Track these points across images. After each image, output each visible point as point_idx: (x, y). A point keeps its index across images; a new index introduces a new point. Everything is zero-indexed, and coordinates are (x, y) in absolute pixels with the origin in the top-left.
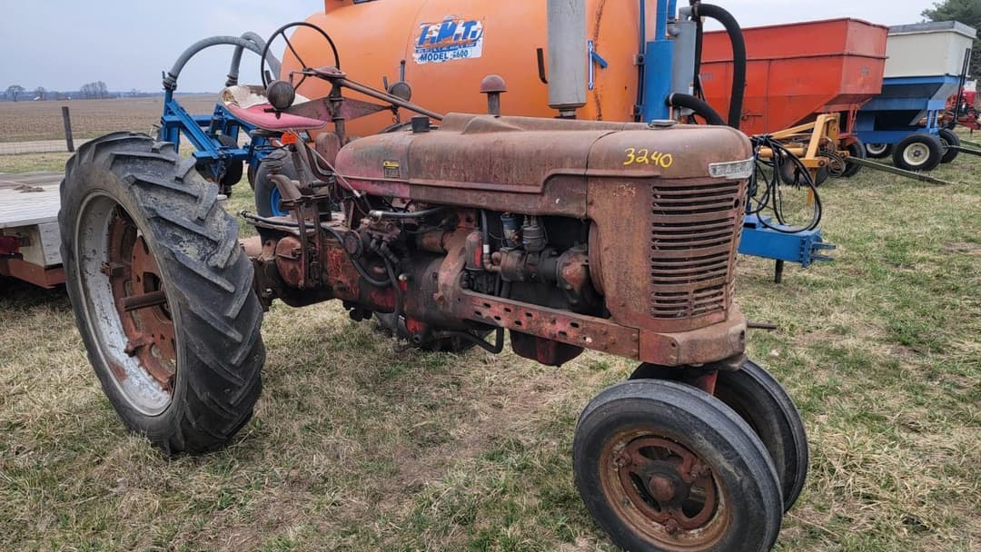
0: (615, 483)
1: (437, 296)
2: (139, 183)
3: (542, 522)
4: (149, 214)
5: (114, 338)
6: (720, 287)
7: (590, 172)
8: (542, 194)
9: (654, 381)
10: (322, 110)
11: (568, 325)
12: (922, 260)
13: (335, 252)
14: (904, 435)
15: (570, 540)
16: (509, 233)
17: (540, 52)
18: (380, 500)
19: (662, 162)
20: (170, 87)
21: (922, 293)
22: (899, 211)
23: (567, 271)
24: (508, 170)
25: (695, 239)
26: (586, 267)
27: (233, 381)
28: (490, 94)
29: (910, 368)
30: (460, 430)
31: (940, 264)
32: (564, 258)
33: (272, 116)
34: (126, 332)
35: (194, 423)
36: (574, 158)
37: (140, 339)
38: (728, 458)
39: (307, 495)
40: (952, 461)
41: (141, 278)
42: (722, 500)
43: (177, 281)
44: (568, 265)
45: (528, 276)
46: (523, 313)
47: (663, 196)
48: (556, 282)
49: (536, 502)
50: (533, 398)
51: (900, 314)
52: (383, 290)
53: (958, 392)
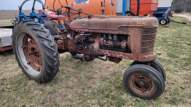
0: (132, 84)
1: (94, 50)
2: (34, 29)
3: (117, 92)
4: (37, 36)
5: (24, 61)
6: (152, 47)
7: (128, 26)
8: (118, 30)
9: (140, 65)
10: (66, 14)
11: (123, 55)
12: (169, 41)
13: (70, 43)
14: (176, 73)
15: (123, 95)
16: (110, 38)
17: (102, 2)
18: (84, 89)
19: (144, 24)
20: (20, 9)
21: (171, 47)
22: (163, 32)
23: (123, 45)
24: (111, 26)
25: (150, 38)
26: (127, 44)
27: (55, 68)
28: (102, 11)
29: (173, 61)
30: (95, 76)
31: (173, 42)
32: (122, 42)
33: (57, 16)
34: (27, 60)
35: (46, 77)
36: (125, 23)
37: (30, 61)
38: (156, 78)
39: (70, 90)
40: (185, 76)
41: (31, 49)
42: (153, 85)
43: (43, 49)
44: (123, 44)
45: (114, 46)
46: (113, 53)
47: (144, 30)
48: (120, 47)
49: (114, 88)
50: (107, 69)
51: (168, 51)
52: (81, 50)
53: (182, 65)
